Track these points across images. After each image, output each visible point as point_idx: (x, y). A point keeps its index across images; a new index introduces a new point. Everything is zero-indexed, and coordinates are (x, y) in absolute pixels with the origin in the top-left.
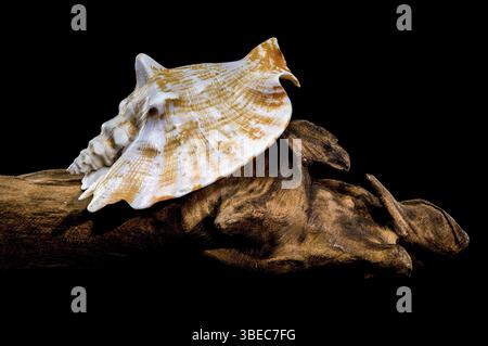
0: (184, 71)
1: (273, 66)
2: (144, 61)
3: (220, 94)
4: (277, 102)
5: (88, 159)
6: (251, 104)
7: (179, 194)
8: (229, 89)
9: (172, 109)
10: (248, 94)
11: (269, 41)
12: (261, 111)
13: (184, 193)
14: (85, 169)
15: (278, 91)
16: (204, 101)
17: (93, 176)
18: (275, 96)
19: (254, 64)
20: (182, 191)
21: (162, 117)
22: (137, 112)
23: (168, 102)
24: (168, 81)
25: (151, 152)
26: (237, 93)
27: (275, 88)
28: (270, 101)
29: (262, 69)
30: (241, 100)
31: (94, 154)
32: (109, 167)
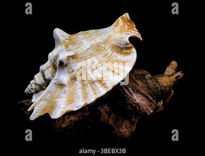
0: (79, 36)
1: (127, 29)
2: (58, 32)
3: (98, 48)
4: (128, 51)
5: (34, 86)
6: (114, 53)
7: (76, 109)
8: (103, 46)
9: (72, 61)
10: (113, 48)
11: (124, 15)
12: (120, 57)
13: (79, 108)
14: (33, 91)
15: (128, 46)
16: (89, 54)
17: (38, 94)
18: (127, 48)
19: (116, 29)
20: (77, 107)
21: (66, 66)
22: (55, 61)
23: (69, 57)
24: (70, 44)
25: (61, 85)
26: (107, 48)
27: (127, 44)
28: (124, 51)
29: (120, 32)
30: (109, 51)
31: (36, 84)
32: (45, 89)
